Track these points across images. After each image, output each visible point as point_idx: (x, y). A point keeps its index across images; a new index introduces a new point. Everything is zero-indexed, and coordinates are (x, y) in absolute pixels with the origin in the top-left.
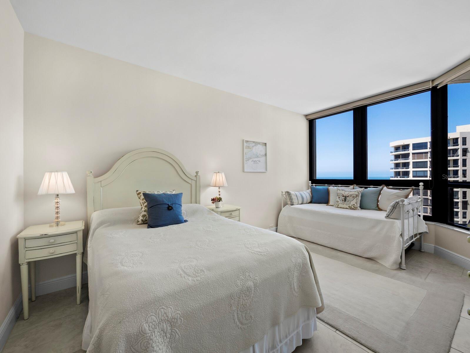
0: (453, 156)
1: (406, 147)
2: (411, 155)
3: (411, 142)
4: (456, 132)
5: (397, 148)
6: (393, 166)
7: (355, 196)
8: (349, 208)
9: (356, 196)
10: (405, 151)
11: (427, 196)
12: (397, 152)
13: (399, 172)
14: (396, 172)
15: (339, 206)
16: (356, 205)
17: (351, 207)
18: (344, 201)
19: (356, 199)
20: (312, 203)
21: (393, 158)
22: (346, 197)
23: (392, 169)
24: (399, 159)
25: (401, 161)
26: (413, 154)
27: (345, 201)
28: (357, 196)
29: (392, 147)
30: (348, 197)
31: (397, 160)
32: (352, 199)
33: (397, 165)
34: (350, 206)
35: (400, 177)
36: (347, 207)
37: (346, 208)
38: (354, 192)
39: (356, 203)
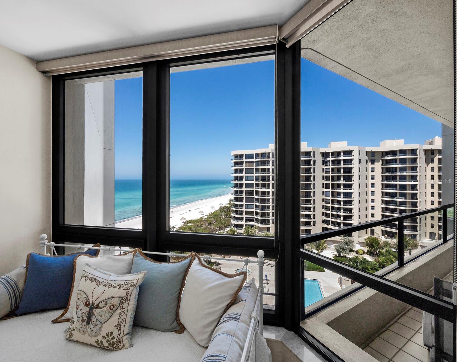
0: (267, 166)
1: (241, 156)
2: (244, 162)
3: (244, 152)
4: (269, 148)
5: (236, 157)
6: (233, 172)
7: (116, 301)
8: (96, 345)
9: (121, 303)
10: (240, 159)
11: (254, 195)
12: (236, 159)
13: (237, 176)
14: (235, 176)
15: (73, 338)
16: (116, 333)
17: (102, 342)
18: (85, 323)
19: (119, 311)
20: (16, 315)
21: (233, 164)
22: (93, 308)
23: (232, 174)
24: (237, 166)
25: (238, 167)
26: (246, 162)
27: (88, 323)
28: (123, 300)
29: (233, 155)
30: (98, 307)
31: (236, 167)
32: (108, 315)
33: (236, 171)
34: (100, 338)
35: (238, 181)
36: (92, 341)
37: (91, 345)
38: (117, 289)
39: (118, 327)
